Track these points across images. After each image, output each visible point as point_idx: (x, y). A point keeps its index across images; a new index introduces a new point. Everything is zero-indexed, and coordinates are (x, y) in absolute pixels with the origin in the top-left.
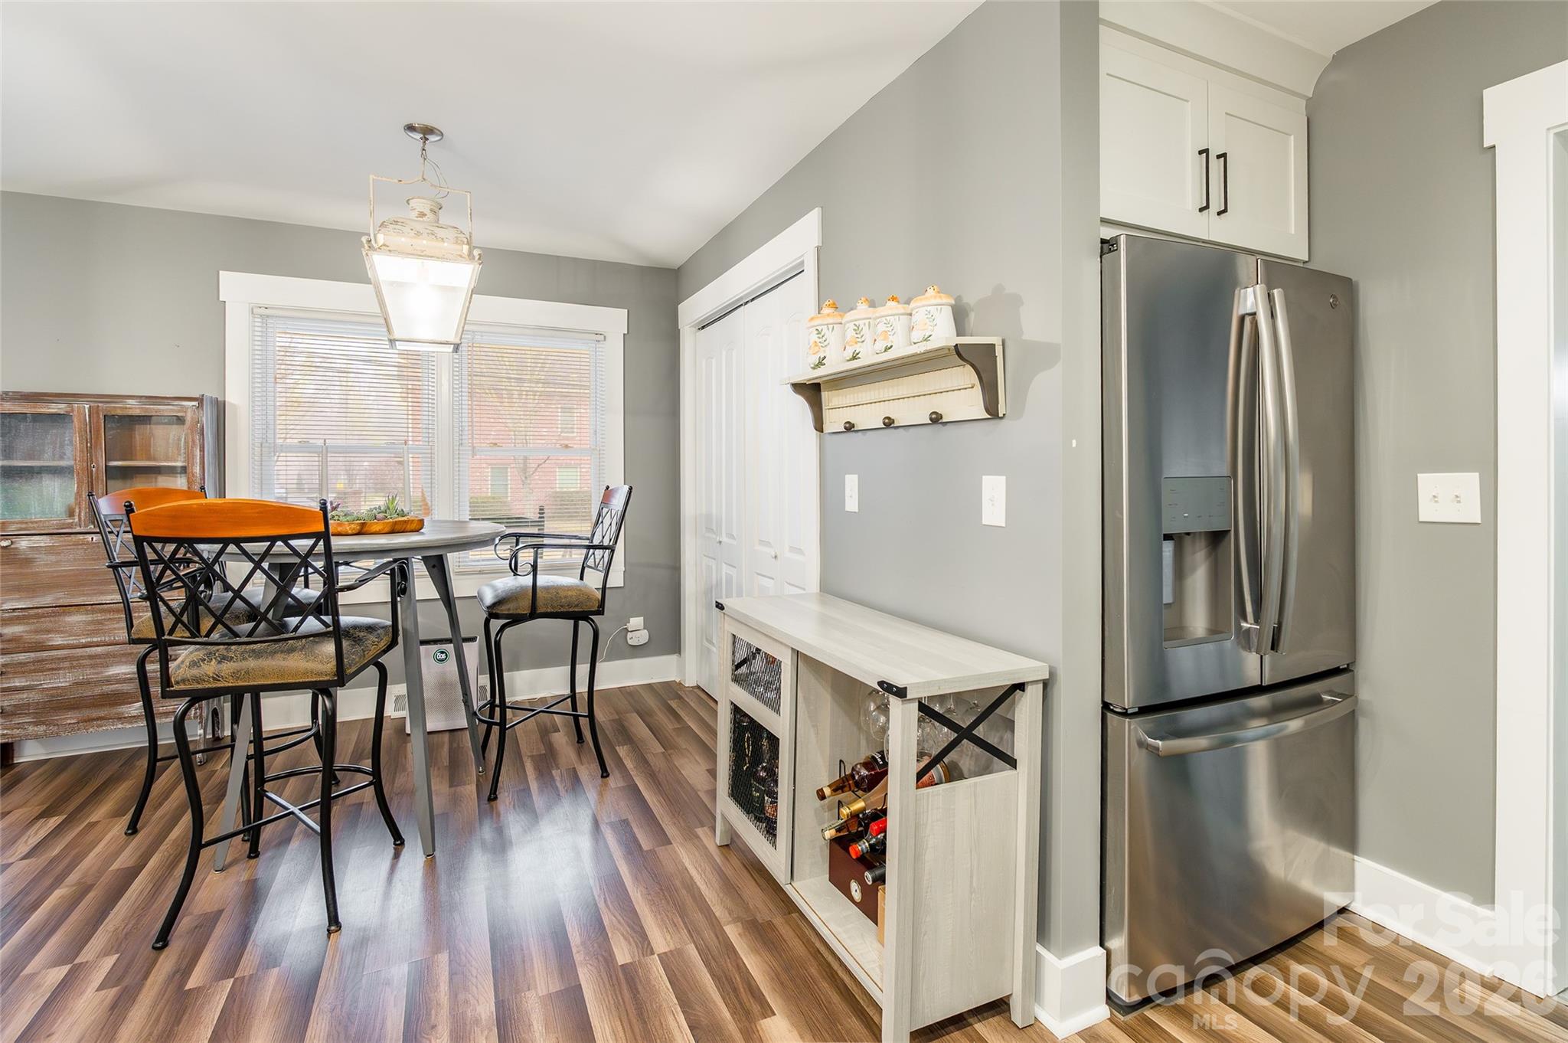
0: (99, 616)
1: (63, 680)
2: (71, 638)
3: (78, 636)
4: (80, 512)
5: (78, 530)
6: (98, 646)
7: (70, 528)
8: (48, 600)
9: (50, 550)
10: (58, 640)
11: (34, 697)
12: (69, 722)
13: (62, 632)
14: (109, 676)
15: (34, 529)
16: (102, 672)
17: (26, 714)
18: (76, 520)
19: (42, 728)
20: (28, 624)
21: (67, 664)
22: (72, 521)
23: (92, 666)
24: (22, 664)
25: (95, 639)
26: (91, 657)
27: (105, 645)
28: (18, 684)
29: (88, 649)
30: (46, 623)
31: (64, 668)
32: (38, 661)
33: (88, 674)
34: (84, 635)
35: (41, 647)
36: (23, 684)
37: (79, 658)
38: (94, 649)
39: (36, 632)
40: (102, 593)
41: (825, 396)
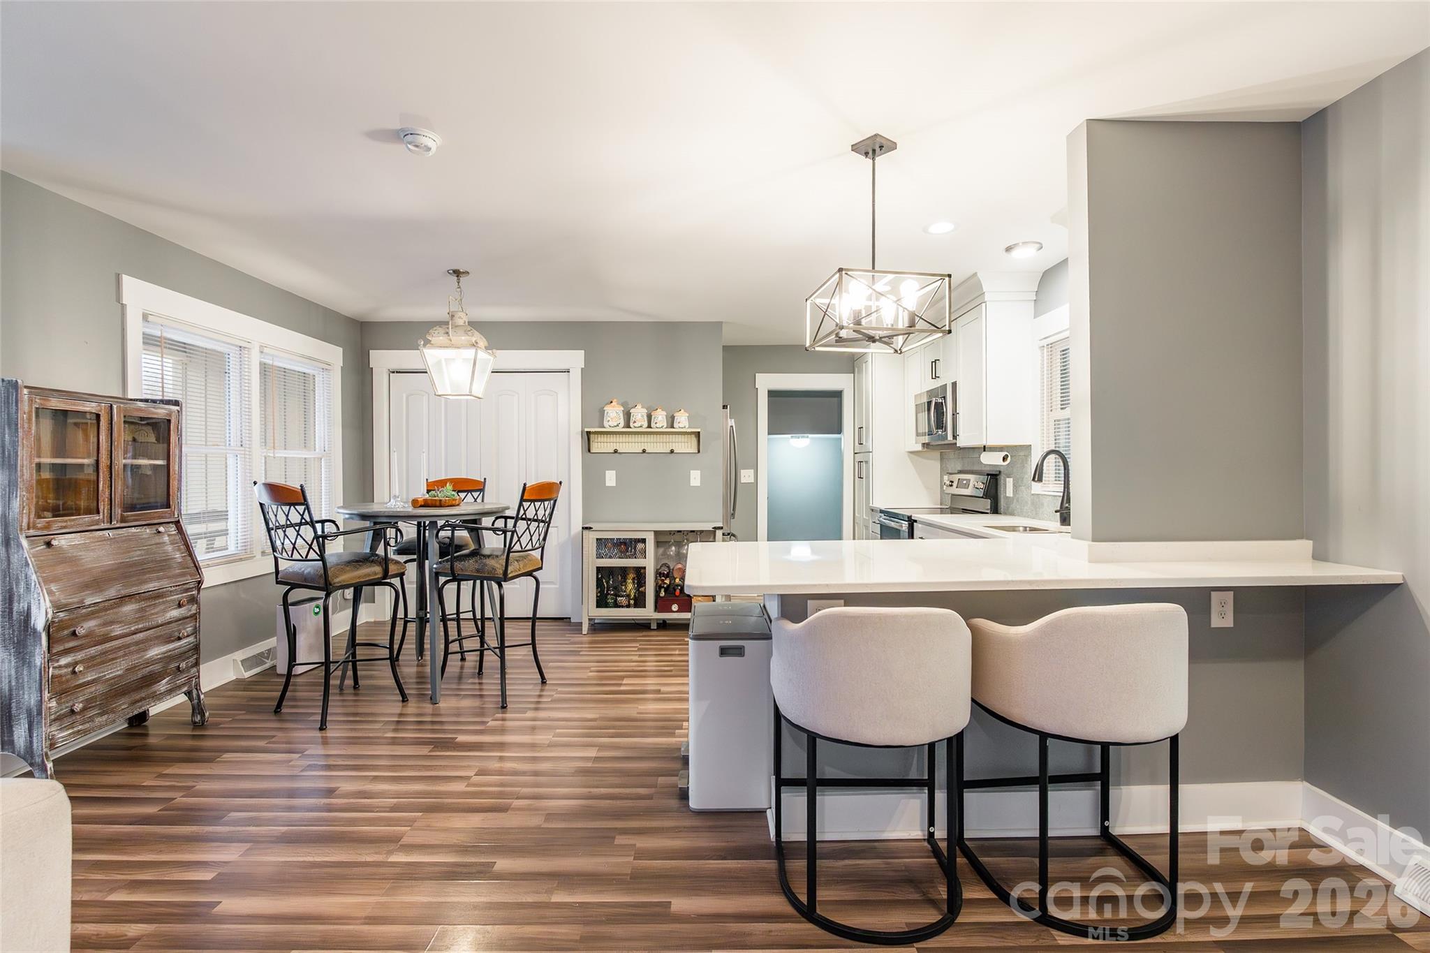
0: (143, 604)
1: (115, 670)
2: (125, 627)
3: (130, 624)
4: (104, 509)
5: (102, 526)
6: (141, 632)
7: (97, 524)
8: (112, 592)
9: (85, 547)
10: (118, 630)
11: (100, 689)
12: (123, 707)
13: (120, 622)
14: (150, 658)
15: (72, 527)
16: (143, 656)
17: (93, 706)
18: (101, 517)
19: (105, 718)
20: (98, 617)
21: (121, 653)
22: (98, 518)
23: (138, 651)
24: (93, 658)
25: (140, 626)
26: (137, 643)
27: (144, 631)
28: (89, 679)
29: (134, 636)
30: (110, 615)
31: (119, 657)
32: (104, 653)
33: (134, 660)
34: (134, 623)
35: (107, 639)
36: (93, 678)
37: (128, 646)
38: (138, 635)
39: (105, 624)
40: (145, 582)
41: (592, 436)
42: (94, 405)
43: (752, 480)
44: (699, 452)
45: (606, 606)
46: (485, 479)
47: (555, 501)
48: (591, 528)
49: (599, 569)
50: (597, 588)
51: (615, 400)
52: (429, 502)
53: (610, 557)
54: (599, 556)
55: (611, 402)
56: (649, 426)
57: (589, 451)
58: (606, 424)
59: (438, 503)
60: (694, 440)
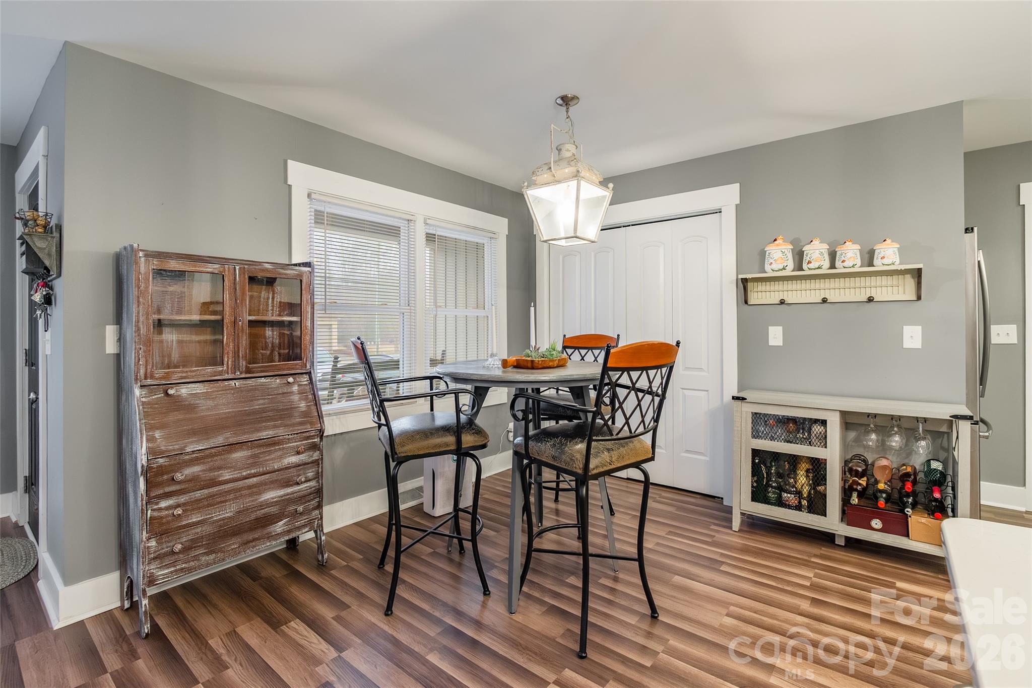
0: (257, 451)
1: (228, 512)
2: (235, 472)
3: (241, 470)
4: (228, 360)
5: (226, 376)
6: (254, 477)
7: (221, 375)
8: (220, 440)
9: (207, 396)
10: (226, 475)
11: (207, 529)
12: (233, 547)
13: (229, 468)
14: (262, 502)
15: (193, 377)
16: (256, 500)
17: (199, 546)
18: (225, 368)
19: (212, 557)
20: (204, 463)
21: (232, 496)
22: (222, 369)
23: (250, 495)
24: (198, 501)
25: (253, 471)
26: (250, 487)
27: (258, 476)
28: (195, 520)
29: (246, 481)
30: (218, 460)
31: (230, 500)
32: (211, 496)
33: (248, 502)
34: (245, 468)
35: (214, 483)
36: (199, 519)
37: (240, 490)
38: (251, 480)
39: (211, 470)
40: (259, 430)
41: (750, 285)
42: (217, 266)
43: (1013, 339)
44: (919, 298)
45: (766, 501)
46: (618, 336)
47: (671, 368)
48: (744, 399)
49: (755, 453)
50: (753, 476)
51: (781, 237)
52: (521, 363)
53: (772, 439)
54: (756, 435)
55: (775, 240)
56: (833, 266)
57: (746, 302)
58: (767, 267)
59: (530, 365)
60: (910, 282)
